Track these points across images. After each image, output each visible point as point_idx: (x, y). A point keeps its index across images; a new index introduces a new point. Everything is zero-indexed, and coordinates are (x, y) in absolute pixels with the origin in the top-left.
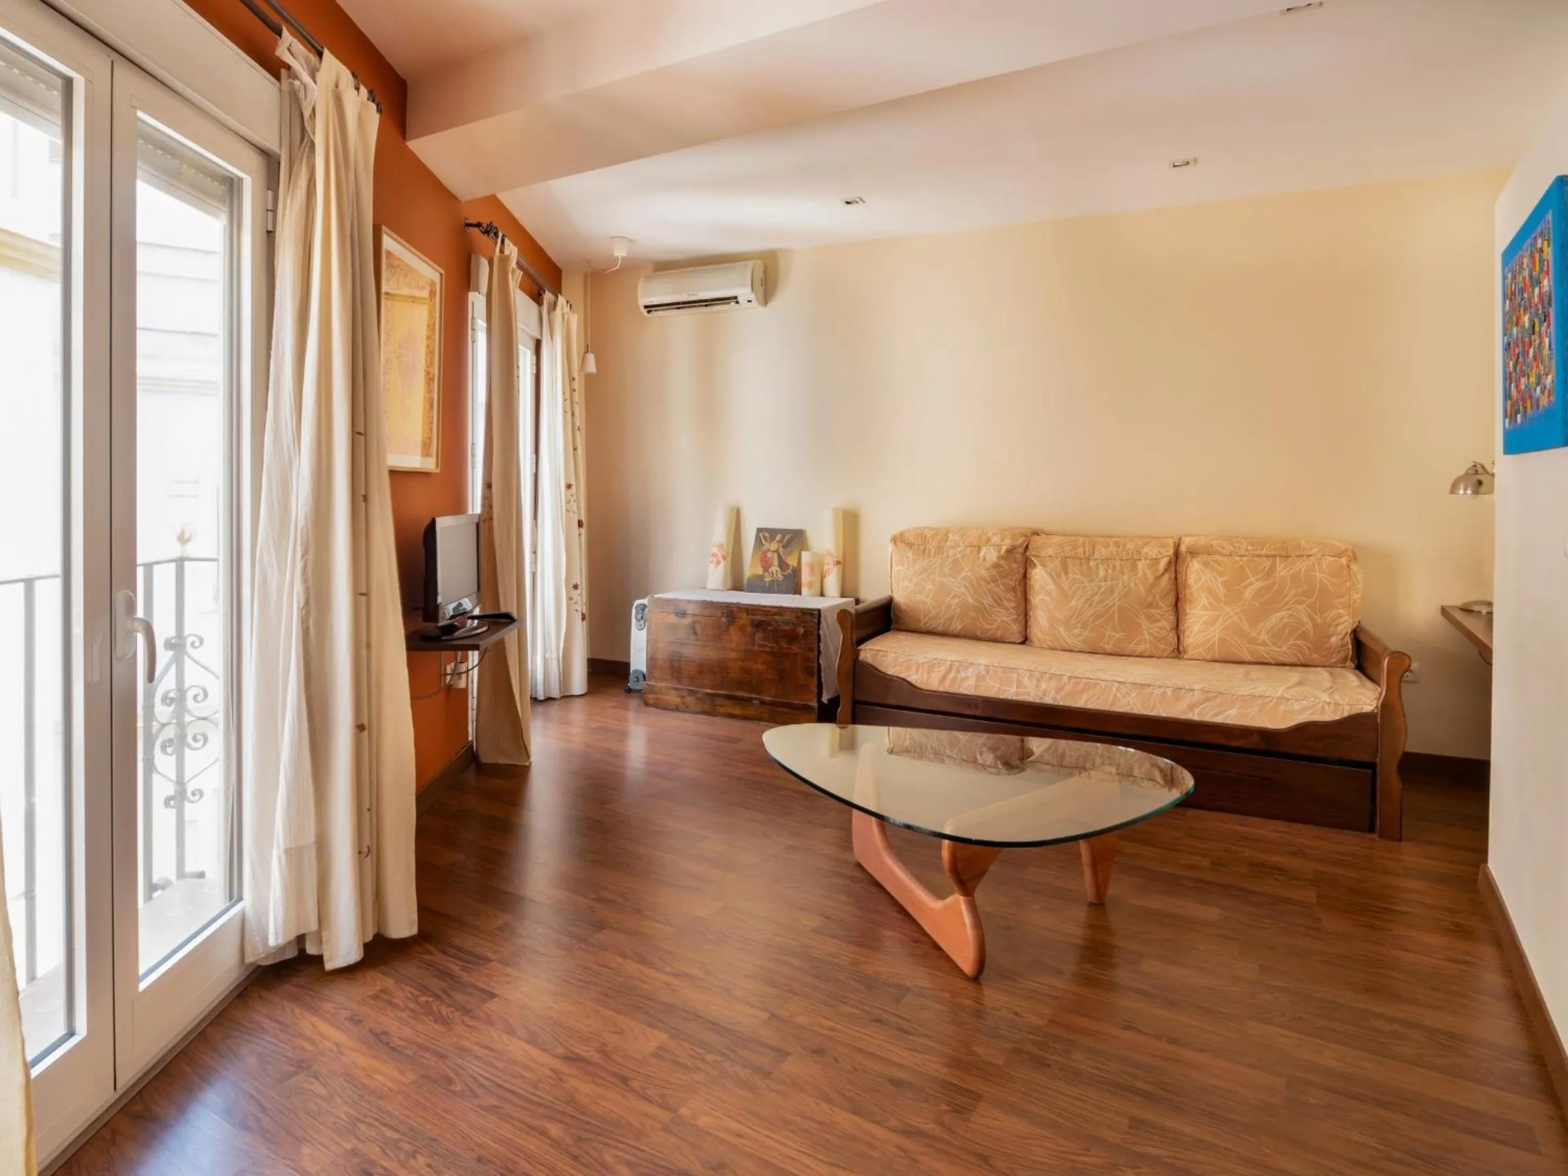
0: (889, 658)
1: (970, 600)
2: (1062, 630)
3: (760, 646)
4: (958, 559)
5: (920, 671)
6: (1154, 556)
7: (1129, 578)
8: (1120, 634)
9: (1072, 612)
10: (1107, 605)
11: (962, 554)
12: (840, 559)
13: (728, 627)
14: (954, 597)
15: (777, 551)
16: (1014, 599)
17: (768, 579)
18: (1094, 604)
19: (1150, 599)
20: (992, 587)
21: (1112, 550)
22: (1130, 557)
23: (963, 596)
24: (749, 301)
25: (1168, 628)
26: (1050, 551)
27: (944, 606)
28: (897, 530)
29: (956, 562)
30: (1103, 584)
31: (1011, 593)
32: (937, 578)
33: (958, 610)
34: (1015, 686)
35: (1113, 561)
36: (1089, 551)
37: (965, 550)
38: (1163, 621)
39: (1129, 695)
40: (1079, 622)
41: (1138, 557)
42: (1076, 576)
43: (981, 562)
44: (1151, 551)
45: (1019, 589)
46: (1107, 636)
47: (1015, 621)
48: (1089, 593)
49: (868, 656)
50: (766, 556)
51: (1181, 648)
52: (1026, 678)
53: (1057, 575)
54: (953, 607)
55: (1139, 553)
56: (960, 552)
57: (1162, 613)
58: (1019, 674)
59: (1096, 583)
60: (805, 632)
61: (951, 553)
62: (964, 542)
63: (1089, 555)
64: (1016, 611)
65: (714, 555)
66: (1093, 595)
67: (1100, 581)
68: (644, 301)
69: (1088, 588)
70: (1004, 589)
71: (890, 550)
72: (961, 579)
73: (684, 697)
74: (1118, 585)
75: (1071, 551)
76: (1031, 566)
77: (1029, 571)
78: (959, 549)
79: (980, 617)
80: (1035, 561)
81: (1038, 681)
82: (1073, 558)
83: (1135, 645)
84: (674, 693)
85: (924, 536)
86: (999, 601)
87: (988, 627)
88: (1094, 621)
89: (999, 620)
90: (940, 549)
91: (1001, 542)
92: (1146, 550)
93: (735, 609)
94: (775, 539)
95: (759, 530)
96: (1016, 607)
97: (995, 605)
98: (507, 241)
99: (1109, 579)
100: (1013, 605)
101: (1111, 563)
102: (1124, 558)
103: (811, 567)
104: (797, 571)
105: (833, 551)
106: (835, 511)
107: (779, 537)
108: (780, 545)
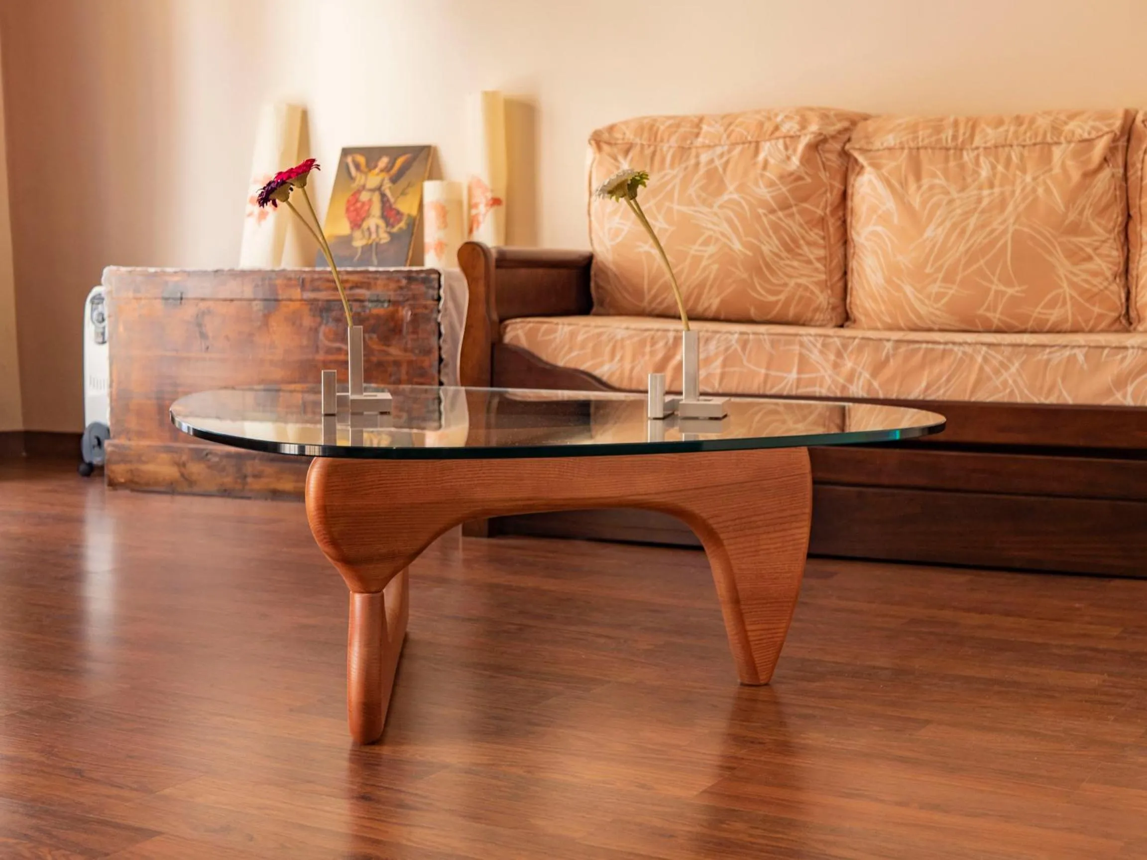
0: (558, 334)
1: (737, 246)
2: (908, 289)
3: (329, 351)
4: (716, 169)
5: (617, 358)
6: (1086, 136)
7: (1035, 179)
8: (1017, 288)
9: (927, 250)
10: (993, 231)
11: (725, 159)
12: (502, 195)
13: (266, 317)
14: (706, 243)
15: (379, 189)
16: (821, 242)
17: (359, 243)
18: (968, 233)
19: (1072, 216)
20: (780, 219)
21: (1007, 131)
22: (1039, 139)
23: (724, 240)
25: (1109, 274)
26: (890, 140)
27: (688, 261)
28: (601, 124)
29: (711, 174)
30: (986, 192)
31: (816, 231)
32: (676, 207)
33: (715, 267)
34: (795, 370)
35: (1007, 149)
36: (964, 134)
37: (730, 151)
38: (1098, 260)
39: (1007, 368)
40: (939, 270)
41: (1055, 139)
42: (937, 181)
43: (759, 171)
44: (1079, 128)
45: (833, 224)
46: (992, 293)
47: (823, 285)
48: (959, 211)
49: (520, 333)
50: (357, 201)
51: (1133, 314)
52: (816, 351)
53: (901, 184)
54: (704, 263)
55: (1056, 129)
56: (722, 155)
57: (1098, 244)
58: (802, 344)
59: (972, 192)
60: (414, 315)
61: (704, 158)
62: (729, 136)
63: (963, 142)
64: (825, 266)
66: (967, 215)
67: (980, 188)
69: (958, 203)
70: (802, 221)
71: (588, 162)
72: (721, 207)
73: (184, 465)
74: (1013, 192)
75: (930, 136)
76: (853, 169)
77: (851, 179)
78: (719, 150)
79: (756, 280)
80: (861, 159)
81: (839, 355)
82: (933, 148)
83: (1045, 307)
84: (164, 456)
85: (655, 128)
86: (792, 245)
87: (772, 298)
88: (968, 264)
89: (792, 283)
90: (683, 151)
91: (800, 131)
92: (1072, 125)
93: (279, 282)
94: (376, 167)
95: (346, 152)
96: (825, 258)
97: (784, 254)
99: (997, 182)
100: (821, 253)
101: (1003, 153)
102: (1028, 142)
103: (443, 212)
104: (415, 226)
105: (486, 180)
106: (490, 98)
107: (384, 161)
108: (386, 177)
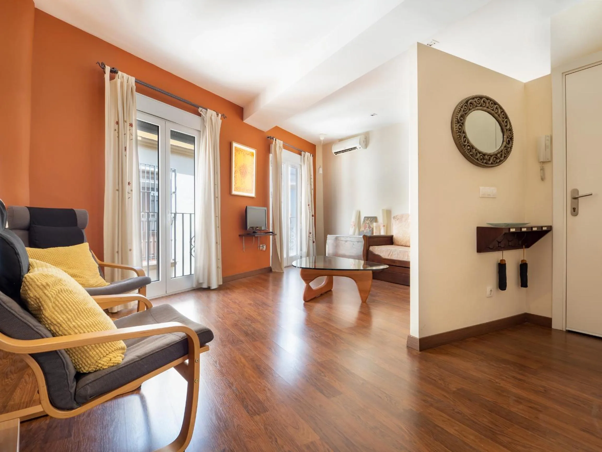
0: (376, 249)
5: (383, 253)
12: (385, 225)
14: (408, 234)
15: (368, 223)
24: (360, 148)
49: (371, 248)
50: (365, 225)
54: (407, 238)
65: (352, 225)
68: (334, 151)
71: (393, 221)
85: (402, 216)
90: (406, 220)
94: (368, 220)
95: (365, 217)
98: (277, 140)
103: (376, 228)
104: (373, 229)
105: (382, 223)
106: (383, 210)
107: (370, 219)
108: (370, 221)
